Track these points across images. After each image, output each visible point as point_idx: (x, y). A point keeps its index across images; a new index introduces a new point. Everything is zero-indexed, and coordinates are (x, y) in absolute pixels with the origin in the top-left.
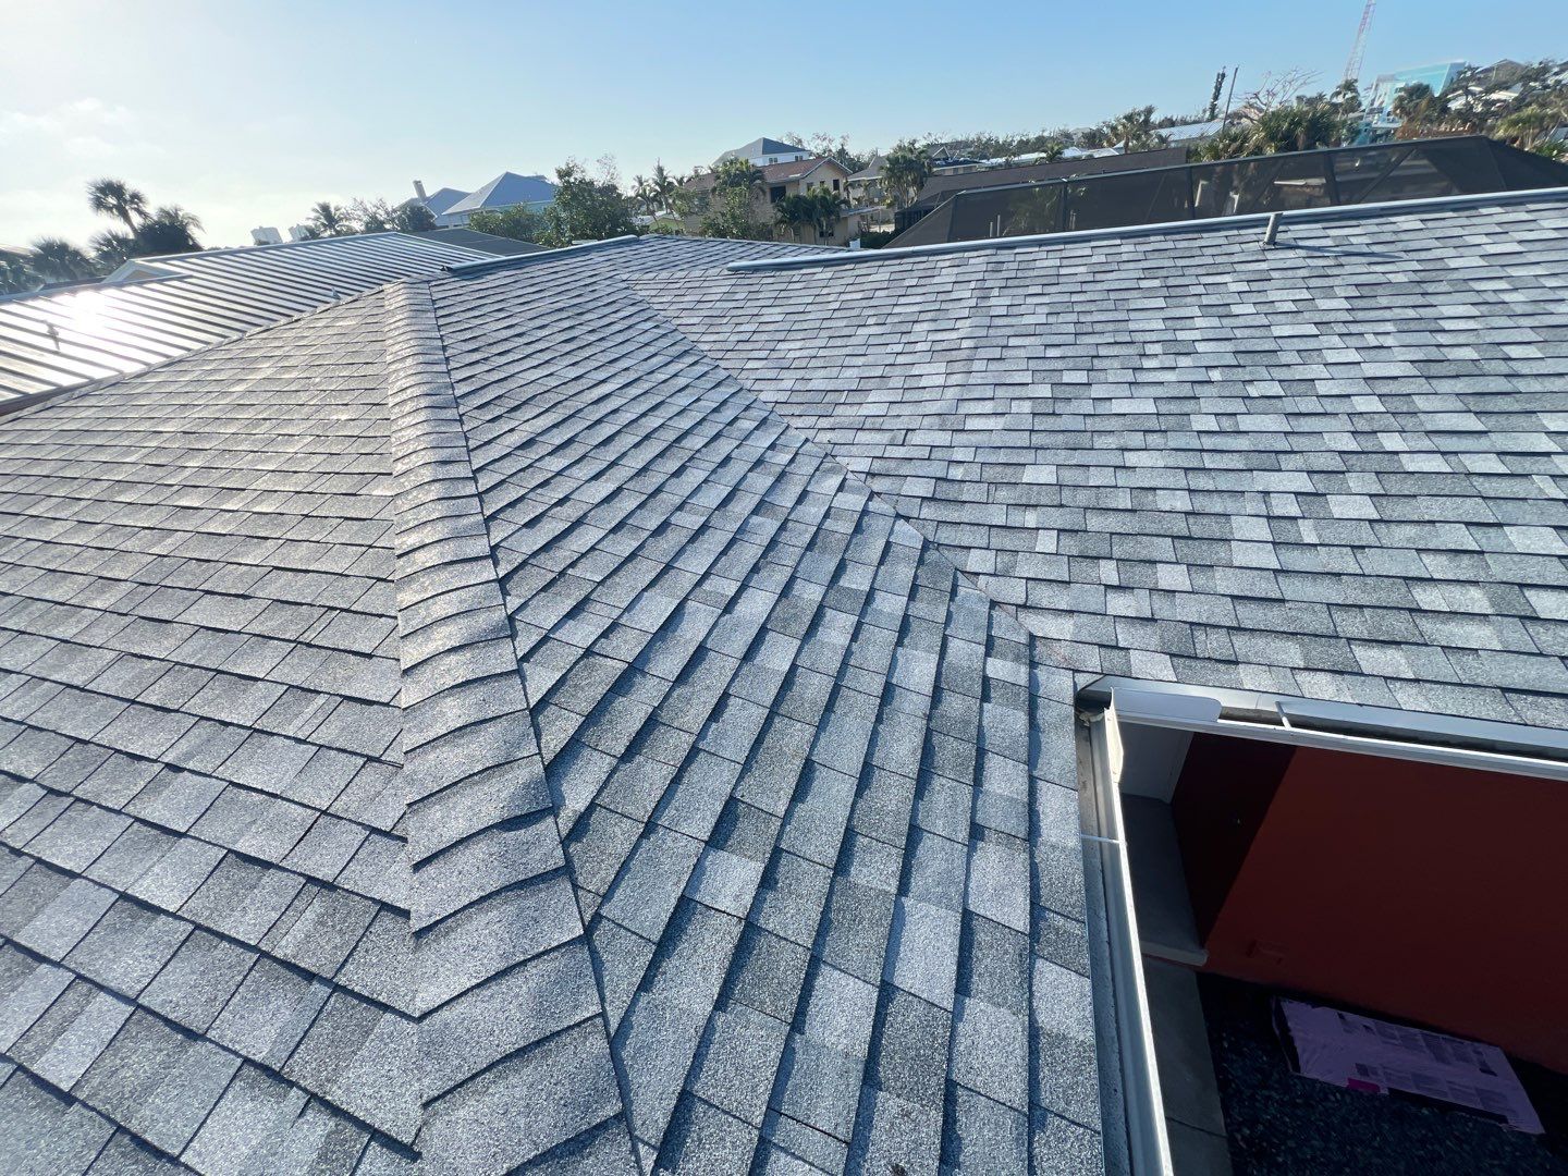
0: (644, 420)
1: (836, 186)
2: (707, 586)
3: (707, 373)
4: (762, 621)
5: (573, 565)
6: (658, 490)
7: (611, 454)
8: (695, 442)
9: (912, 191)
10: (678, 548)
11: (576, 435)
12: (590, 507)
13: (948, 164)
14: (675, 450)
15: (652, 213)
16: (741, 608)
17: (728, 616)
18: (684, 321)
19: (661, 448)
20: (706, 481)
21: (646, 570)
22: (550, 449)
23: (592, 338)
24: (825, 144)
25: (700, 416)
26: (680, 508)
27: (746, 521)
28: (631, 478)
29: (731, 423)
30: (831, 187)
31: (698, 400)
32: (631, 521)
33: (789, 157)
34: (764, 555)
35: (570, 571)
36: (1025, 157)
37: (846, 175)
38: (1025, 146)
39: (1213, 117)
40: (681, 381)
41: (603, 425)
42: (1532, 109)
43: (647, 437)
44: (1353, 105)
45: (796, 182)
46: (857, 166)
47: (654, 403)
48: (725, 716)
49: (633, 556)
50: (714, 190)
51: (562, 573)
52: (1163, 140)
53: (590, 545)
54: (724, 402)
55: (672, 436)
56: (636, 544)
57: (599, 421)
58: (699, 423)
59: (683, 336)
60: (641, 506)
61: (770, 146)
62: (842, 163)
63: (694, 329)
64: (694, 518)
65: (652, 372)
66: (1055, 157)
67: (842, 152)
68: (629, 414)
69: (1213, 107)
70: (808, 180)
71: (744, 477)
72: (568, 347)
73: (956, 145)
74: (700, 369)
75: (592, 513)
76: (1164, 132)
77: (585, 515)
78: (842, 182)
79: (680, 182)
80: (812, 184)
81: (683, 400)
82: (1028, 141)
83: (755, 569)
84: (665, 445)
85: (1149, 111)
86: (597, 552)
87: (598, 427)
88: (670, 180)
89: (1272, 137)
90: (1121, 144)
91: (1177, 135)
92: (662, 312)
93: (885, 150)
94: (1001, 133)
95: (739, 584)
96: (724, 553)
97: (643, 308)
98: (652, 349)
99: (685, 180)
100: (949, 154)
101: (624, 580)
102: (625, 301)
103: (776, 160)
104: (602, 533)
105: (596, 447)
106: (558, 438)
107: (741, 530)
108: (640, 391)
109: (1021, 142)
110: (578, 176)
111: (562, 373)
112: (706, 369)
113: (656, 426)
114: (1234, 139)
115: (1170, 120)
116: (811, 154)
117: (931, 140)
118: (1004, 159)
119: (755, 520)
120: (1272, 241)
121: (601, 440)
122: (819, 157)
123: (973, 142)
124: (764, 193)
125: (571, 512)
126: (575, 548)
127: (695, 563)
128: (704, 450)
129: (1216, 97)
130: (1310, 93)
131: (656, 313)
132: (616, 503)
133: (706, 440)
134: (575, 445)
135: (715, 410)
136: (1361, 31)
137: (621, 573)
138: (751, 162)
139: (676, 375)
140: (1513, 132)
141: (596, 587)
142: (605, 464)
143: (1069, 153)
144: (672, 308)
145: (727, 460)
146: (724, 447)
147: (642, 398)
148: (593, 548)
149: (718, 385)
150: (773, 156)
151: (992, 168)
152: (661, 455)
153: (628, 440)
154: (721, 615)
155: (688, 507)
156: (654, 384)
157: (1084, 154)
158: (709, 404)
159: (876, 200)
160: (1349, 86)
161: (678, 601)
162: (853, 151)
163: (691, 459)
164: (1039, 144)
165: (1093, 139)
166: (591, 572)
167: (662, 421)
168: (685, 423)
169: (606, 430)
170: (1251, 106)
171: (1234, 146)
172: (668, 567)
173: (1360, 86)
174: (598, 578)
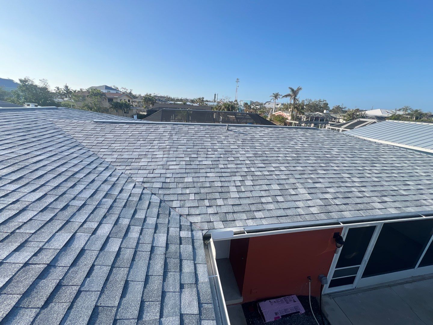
0: (58, 169)
1: (129, 101)
2: (85, 226)
3: (85, 152)
4: (107, 235)
5: (19, 228)
6: (64, 193)
7: (42, 181)
8: (81, 175)
9: (151, 106)
10: (72, 214)
11: (25, 175)
12: (30, 203)
13: (160, 101)
14: (72, 179)
15: (63, 99)
16: (99, 232)
17: (94, 236)
18: (76, 136)
19: (65, 179)
20: (85, 189)
21: (58, 224)
22: (9, 181)
23: (34, 140)
24: (125, 90)
25: (82, 167)
26: (74, 199)
27: (101, 201)
28: (51, 190)
29: (95, 169)
30: (128, 101)
31: (82, 161)
32: (50, 206)
33: (115, 92)
34: (108, 211)
35: (17, 231)
36: (178, 102)
37: (132, 99)
38: (178, 100)
39: (215, 102)
40: (75, 155)
41: (38, 171)
42: (262, 110)
43: (60, 175)
44: (237, 104)
45: (117, 98)
46: (135, 97)
47: (63, 163)
48: (93, 274)
49: (51, 219)
50: (88, 96)
51: (13, 233)
52: (207, 104)
53: (29, 218)
54: (92, 162)
55: (70, 174)
56: (53, 215)
57: (37, 170)
58: (82, 169)
59: (76, 140)
60: (55, 200)
61: (107, 88)
62: (130, 95)
63: (80, 138)
64: (79, 202)
65: (62, 152)
66: (185, 104)
67: (130, 93)
68: (51, 167)
69: (215, 100)
70: (120, 98)
71: (100, 186)
72: (22, 143)
73: (161, 97)
74: (82, 151)
75: (31, 205)
76: (207, 103)
77: (27, 206)
78: (131, 100)
79: (75, 91)
80: (122, 100)
81: (75, 162)
82: (178, 99)
83: (105, 217)
84: (67, 177)
85: (203, 98)
86: (33, 221)
87: (36, 172)
88: (71, 90)
89: (226, 107)
90: (198, 103)
91: (209, 104)
92: (67, 132)
93: (143, 95)
94: (172, 96)
95: (98, 223)
96: (92, 213)
97: (59, 131)
98: (63, 144)
99: (77, 91)
100: (160, 98)
101: (46, 230)
102: (51, 128)
103: (110, 91)
104: (35, 213)
105: (34, 179)
106: (14, 177)
107: (99, 204)
108: (57, 159)
109: (177, 99)
110: (30, 83)
111: (18, 152)
112: (85, 151)
113: (63, 170)
114: (219, 107)
115: (207, 101)
116: (121, 92)
117: (155, 95)
118: (173, 102)
119: (104, 200)
120: (228, 129)
121: (37, 176)
122: (123, 93)
123: (166, 97)
124: (106, 99)
125: (19, 206)
126: (20, 221)
127: (80, 219)
128: (84, 178)
129: (215, 98)
130: (231, 101)
131: (64, 132)
132: (43, 200)
133: (85, 175)
134: (24, 179)
135: (88, 165)
136: (236, 92)
137: (45, 228)
138: (101, 91)
139: (72, 153)
140: (260, 113)
141: (32, 235)
142: (38, 186)
143: (188, 103)
144: (71, 131)
145: (93, 181)
146: (92, 177)
147: (57, 161)
148: (31, 220)
149: (90, 156)
150: (109, 90)
151: (171, 104)
152: (65, 181)
153: (51, 176)
154: (91, 236)
155: (77, 198)
156: (63, 156)
157: (191, 104)
158: (86, 162)
159: (141, 106)
160: (236, 101)
161: (72, 234)
162: (134, 93)
163: (79, 181)
164: (181, 100)
165: (193, 101)
166: (29, 230)
167: (66, 169)
168: (76, 169)
169: (40, 173)
170: (221, 101)
171: (219, 108)
172: (68, 222)
173: (238, 101)
174: (33, 232)
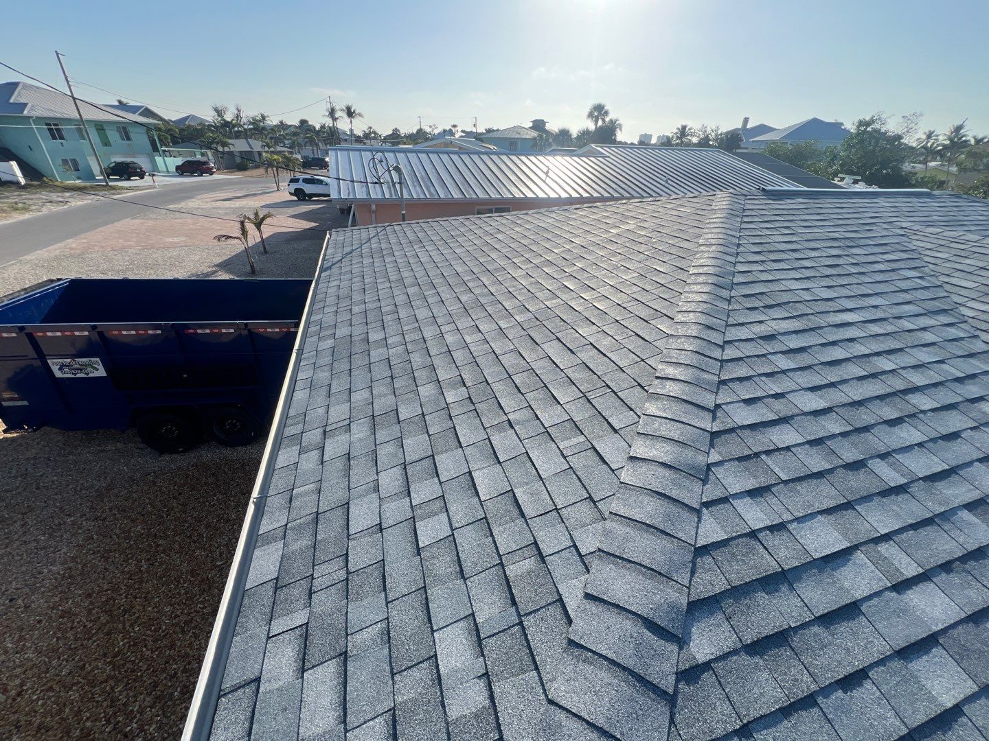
0: (876, 358)
3: (962, 339)
4: (934, 630)
5: (767, 453)
6: (866, 429)
7: (833, 375)
8: (923, 402)
10: (866, 494)
12: (799, 412)
14: (897, 399)
17: (894, 594)
18: (953, 281)
19: (881, 392)
20: (920, 445)
22: (785, 349)
25: (938, 379)
26: (883, 456)
27: (954, 511)
28: (844, 405)
29: (973, 401)
31: (942, 362)
32: (829, 443)
35: (763, 457)
40: (929, 337)
41: (836, 347)
43: (874, 376)
47: (893, 347)
49: (819, 475)
51: (757, 455)
53: (787, 444)
54: (973, 376)
55: (899, 385)
56: (827, 466)
57: (834, 343)
58: (935, 385)
59: (946, 294)
63: (963, 292)
64: (893, 474)
65: (900, 318)
68: (863, 348)
71: (969, 464)
74: (953, 332)
75: (799, 418)
77: (792, 417)
81: (924, 356)
84: (889, 390)
87: (831, 348)
92: (931, 266)
95: (921, 571)
96: (914, 527)
97: (913, 259)
98: (907, 297)
104: (800, 440)
105: (822, 363)
107: (942, 515)
108: (882, 331)
110: (877, 127)
112: (962, 335)
113: (887, 369)
119: (965, 515)
121: (829, 359)
127: (880, 519)
128: (930, 414)
131: (925, 264)
132: (822, 420)
133: (936, 405)
134: (805, 355)
135: (959, 380)
137: (805, 484)
139: (924, 329)
142: (825, 382)
144: (943, 265)
145: (954, 436)
146: (954, 421)
147: (881, 338)
149: (971, 355)
152: (881, 398)
153: (855, 370)
155: (891, 460)
156: (898, 330)
158: (952, 370)
161: (849, 545)
163: (913, 416)
167: (894, 367)
168: (918, 379)
169: (838, 353)
172: (848, 506)
